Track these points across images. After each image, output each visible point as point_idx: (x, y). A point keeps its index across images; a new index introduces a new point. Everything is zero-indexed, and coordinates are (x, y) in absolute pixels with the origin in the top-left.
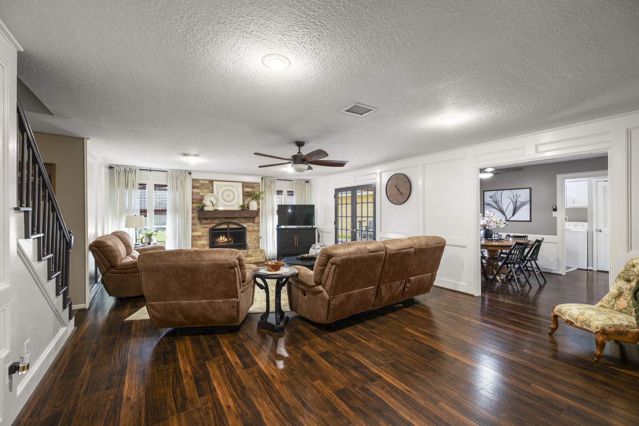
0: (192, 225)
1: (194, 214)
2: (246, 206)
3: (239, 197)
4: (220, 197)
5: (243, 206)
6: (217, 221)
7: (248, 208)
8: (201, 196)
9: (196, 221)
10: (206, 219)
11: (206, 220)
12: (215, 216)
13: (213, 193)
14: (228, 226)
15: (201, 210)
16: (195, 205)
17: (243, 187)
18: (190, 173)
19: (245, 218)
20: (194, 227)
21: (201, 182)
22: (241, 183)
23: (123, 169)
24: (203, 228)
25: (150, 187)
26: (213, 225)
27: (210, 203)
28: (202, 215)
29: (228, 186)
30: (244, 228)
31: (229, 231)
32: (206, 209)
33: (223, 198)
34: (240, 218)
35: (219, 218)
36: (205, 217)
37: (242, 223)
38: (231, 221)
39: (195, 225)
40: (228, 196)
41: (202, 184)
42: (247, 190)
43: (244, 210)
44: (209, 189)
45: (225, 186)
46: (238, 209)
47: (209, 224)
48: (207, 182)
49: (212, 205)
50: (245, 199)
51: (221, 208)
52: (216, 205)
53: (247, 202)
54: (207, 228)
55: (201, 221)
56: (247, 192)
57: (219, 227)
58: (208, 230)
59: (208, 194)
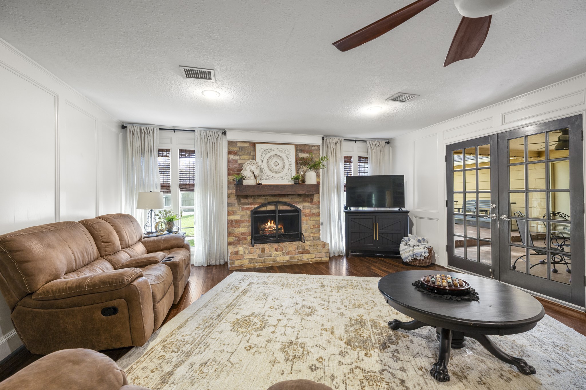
0: (228, 205)
1: (231, 191)
2: (301, 178)
3: (290, 165)
4: (265, 167)
5: (296, 179)
6: (261, 201)
7: (304, 182)
8: (239, 165)
9: (234, 200)
10: (247, 197)
11: (247, 199)
12: (257, 192)
13: (255, 160)
14: (276, 207)
15: (238, 184)
16: (232, 178)
17: (297, 151)
18: (224, 133)
19: (299, 195)
20: (231, 208)
21: (239, 145)
22: (294, 146)
23: (137, 128)
24: (243, 209)
25: (175, 153)
26: (257, 206)
27: (251, 174)
28: (240, 190)
29: (276, 150)
30: (298, 211)
31: (277, 215)
32: (245, 182)
33: (268, 167)
34: (293, 195)
35: (264, 195)
36: (244, 194)
37: (296, 202)
38: (281, 200)
39: (231, 206)
40: (276, 164)
41: (241, 148)
42: (302, 155)
43: (298, 184)
44: (250, 155)
45: (271, 150)
46: (290, 183)
47: (251, 204)
48: (247, 145)
49: (253, 178)
50: (299, 169)
51: (264, 182)
52: (260, 177)
53: (302, 173)
54: (247, 209)
55: (240, 200)
56: (303, 159)
57: (264, 209)
58: (249, 212)
59: (248, 162)
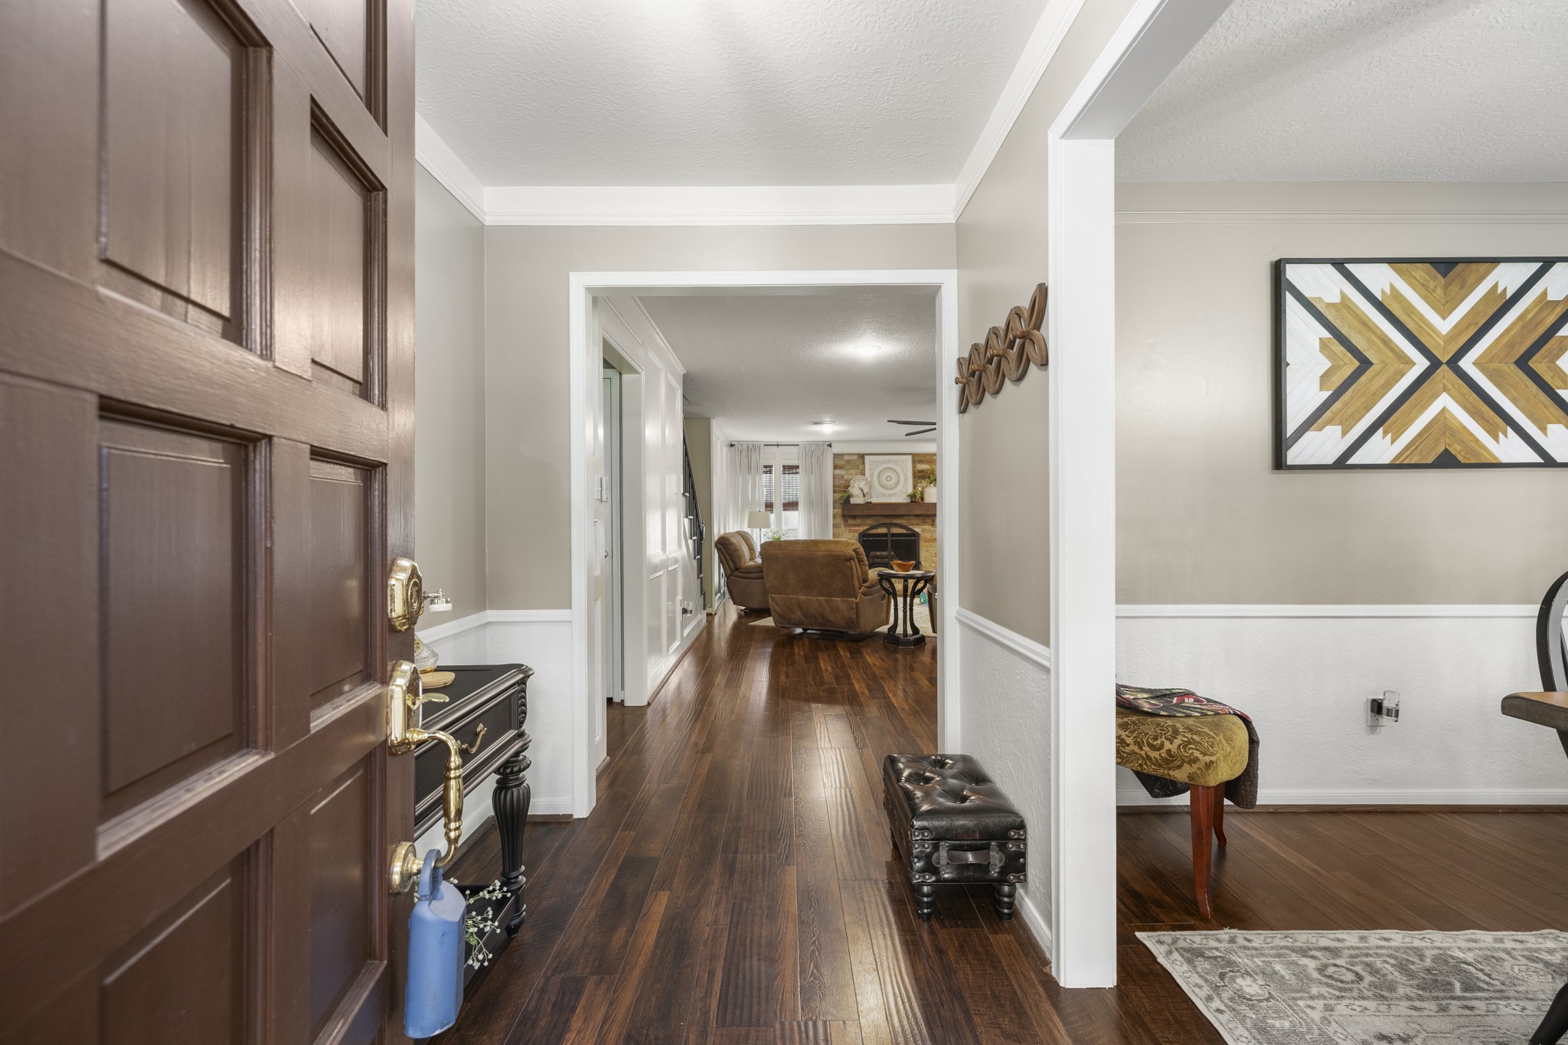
0: (833, 527)
1: (837, 510)
2: (918, 496)
3: (906, 480)
4: (876, 482)
5: (912, 496)
6: (870, 522)
7: (922, 499)
8: (846, 480)
9: (840, 521)
10: (854, 517)
11: (855, 520)
12: (866, 512)
13: (864, 475)
14: (889, 530)
15: (845, 503)
16: (838, 496)
17: (914, 462)
18: (830, 445)
19: (917, 516)
20: (836, 530)
21: (846, 457)
22: (910, 456)
23: (745, 447)
24: (850, 531)
25: (777, 469)
26: (866, 528)
27: (860, 491)
28: (847, 510)
29: (889, 461)
30: (915, 535)
31: (889, 539)
32: (853, 501)
33: (879, 483)
34: (909, 515)
35: (875, 516)
36: (852, 514)
37: (912, 524)
38: (894, 521)
39: (837, 527)
40: (888, 479)
41: (848, 462)
42: (921, 467)
43: (915, 502)
44: (858, 468)
45: (883, 462)
46: (905, 501)
47: (859, 526)
48: (855, 457)
49: (862, 495)
50: (917, 483)
51: (874, 500)
52: (869, 495)
53: (920, 489)
54: (855, 531)
55: (847, 521)
56: (921, 471)
57: (874, 531)
58: (857, 535)
59: (857, 478)
